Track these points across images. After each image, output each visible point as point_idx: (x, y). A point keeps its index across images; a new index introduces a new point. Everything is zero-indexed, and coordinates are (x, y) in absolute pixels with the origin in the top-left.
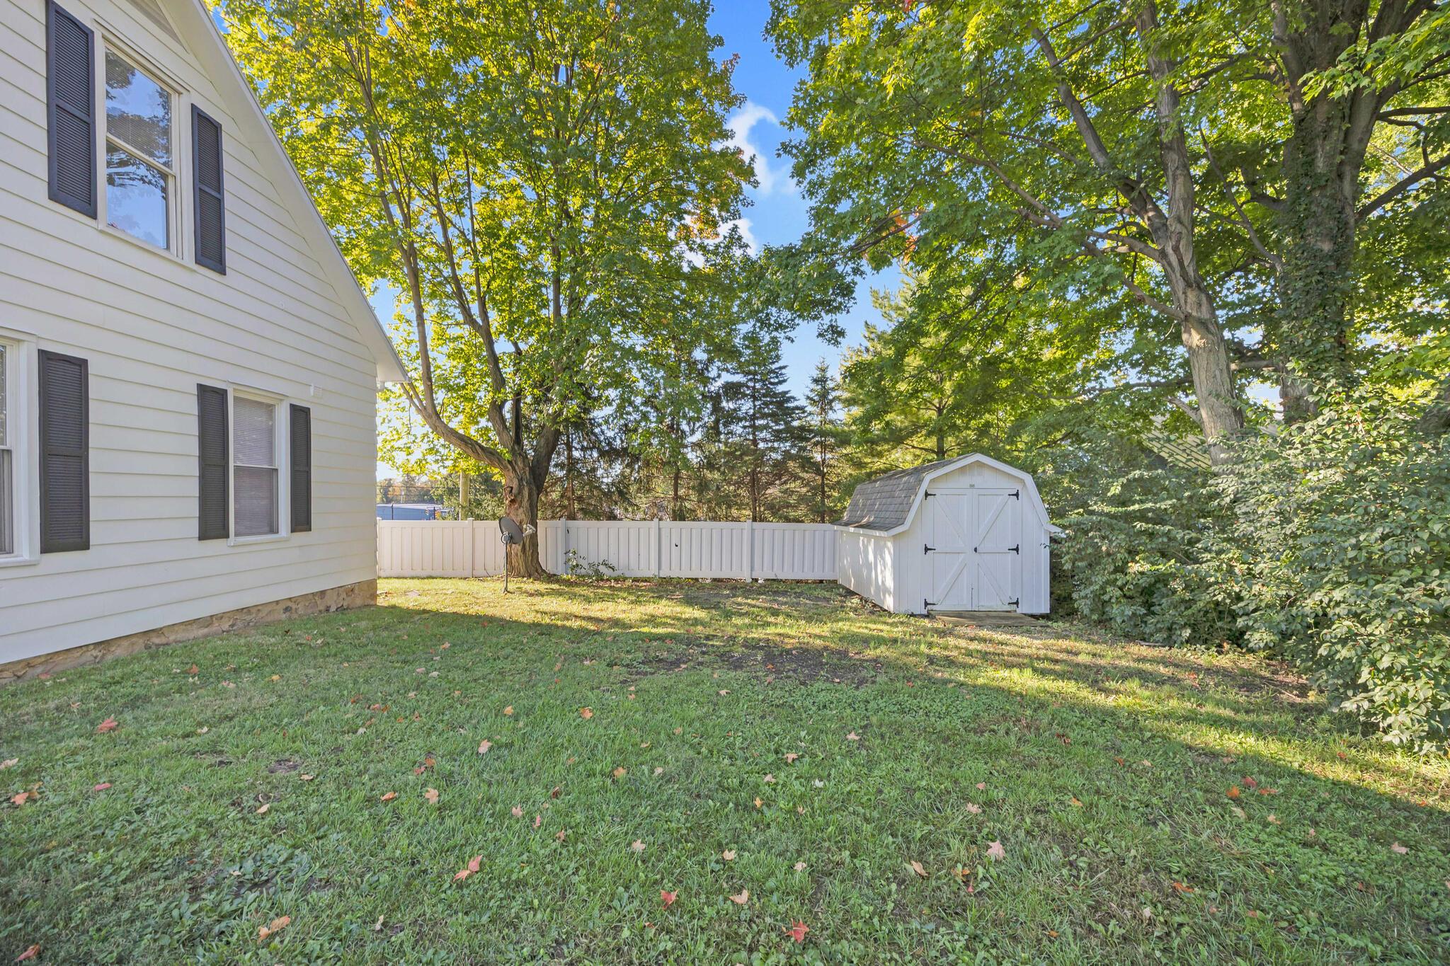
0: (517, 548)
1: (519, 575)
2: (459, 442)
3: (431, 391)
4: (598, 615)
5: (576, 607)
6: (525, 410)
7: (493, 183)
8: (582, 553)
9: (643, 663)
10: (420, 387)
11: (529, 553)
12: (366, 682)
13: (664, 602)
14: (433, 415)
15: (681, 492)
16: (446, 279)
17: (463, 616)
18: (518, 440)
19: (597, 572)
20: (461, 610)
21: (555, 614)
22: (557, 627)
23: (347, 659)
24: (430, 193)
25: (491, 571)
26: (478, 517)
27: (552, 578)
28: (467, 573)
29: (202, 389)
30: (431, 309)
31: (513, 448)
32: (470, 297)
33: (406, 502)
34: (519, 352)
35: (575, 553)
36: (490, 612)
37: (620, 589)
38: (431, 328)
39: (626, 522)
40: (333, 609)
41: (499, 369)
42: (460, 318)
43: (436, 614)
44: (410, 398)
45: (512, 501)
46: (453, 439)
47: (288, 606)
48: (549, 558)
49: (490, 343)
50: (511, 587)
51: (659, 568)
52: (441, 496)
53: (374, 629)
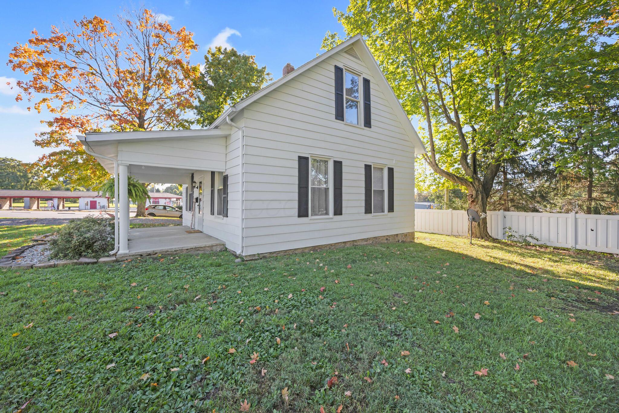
0: (475, 224)
1: (476, 237)
2: (446, 175)
3: (434, 156)
4: (532, 265)
5: (515, 258)
6: (478, 157)
7: (461, 56)
8: (514, 228)
9: (576, 301)
10: (429, 154)
11: (482, 227)
12: (418, 272)
13: (585, 265)
14: (435, 165)
15: (594, 195)
16: (439, 106)
17: (452, 252)
18: (475, 172)
19: (525, 240)
20: (450, 249)
21: (502, 260)
22: (505, 267)
23: (409, 261)
24: (432, 73)
25: (461, 234)
26: (454, 209)
27: (495, 240)
28: (449, 233)
29: (366, 165)
30: (433, 121)
31: (473, 176)
32: (449, 111)
33: (419, 202)
34: (474, 130)
35: (510, 229)
36: (465, 253)
37: (545, 253)
38: (433, 129)
39: (545, 214)
40: (400, 241)
41: (465, 140)
42: (446, 122)
43: (439, 249)
44: (426, 159)
45: (473, 202)
46: (444, 174)
47: (387, 238)
48: (494, 229)
49: (460, 129)
50: (473, 242)
51: (576, 243)
52: (434, 199)
53: (416, 251)
